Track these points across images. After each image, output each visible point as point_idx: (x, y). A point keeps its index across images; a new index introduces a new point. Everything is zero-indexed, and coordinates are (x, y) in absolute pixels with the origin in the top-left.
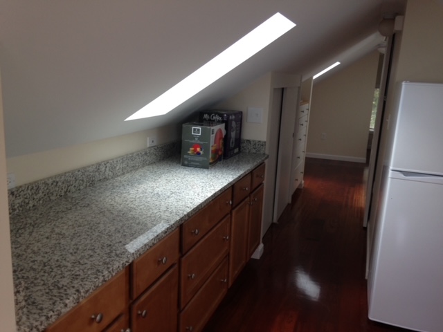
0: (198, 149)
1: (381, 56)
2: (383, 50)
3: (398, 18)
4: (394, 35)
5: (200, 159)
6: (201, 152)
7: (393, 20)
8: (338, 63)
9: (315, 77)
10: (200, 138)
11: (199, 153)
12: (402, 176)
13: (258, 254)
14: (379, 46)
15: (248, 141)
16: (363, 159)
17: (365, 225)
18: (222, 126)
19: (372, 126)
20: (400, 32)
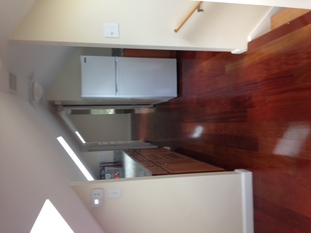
3: (56, 103)
4: (63, 105)
6: (118, 173)
9: (84, 142)
10: (111, 174)
11: (118, 174)
12: (118, 92)
13: (168, 148)
14: (67, 114)
15: (114, 159)
16: (129, 115)
17: (152, 106)
18: (106, 168)
19: (111, 111)
20: (62, 102)
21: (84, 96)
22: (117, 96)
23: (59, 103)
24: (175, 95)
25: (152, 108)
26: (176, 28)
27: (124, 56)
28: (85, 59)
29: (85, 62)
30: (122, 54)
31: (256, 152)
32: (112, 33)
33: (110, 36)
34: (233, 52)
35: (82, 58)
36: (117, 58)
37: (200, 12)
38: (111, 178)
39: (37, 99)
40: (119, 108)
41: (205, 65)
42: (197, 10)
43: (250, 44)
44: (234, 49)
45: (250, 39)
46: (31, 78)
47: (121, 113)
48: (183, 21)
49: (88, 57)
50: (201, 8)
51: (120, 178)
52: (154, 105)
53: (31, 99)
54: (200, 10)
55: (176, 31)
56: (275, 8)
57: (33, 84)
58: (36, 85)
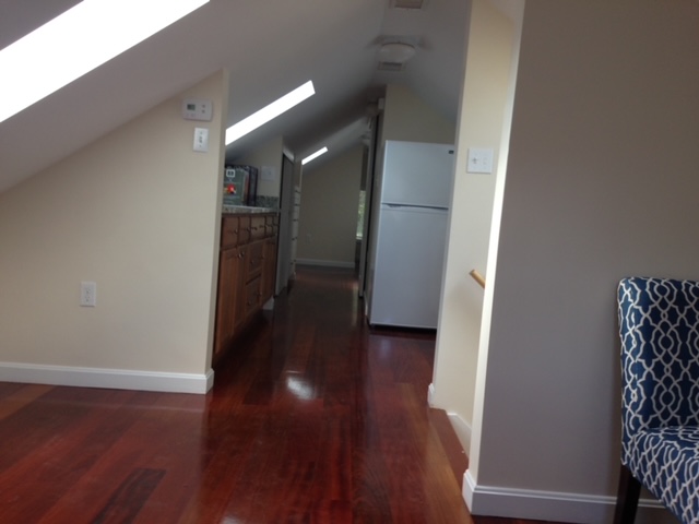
0: (232, 189)
1: (366, 150)
2: (368, 142)
4: (378, 117)
5: (234, 197)
6: (235, 192)
7: (377, 103)
8: (324, 150)
10: (234, 180)
11: (232, 193)
12: (388, 207)
14: (363, 137)
15: (263, 197)
19: (359, 235)
21: (387, 143)
22: (381, 206)
23: (380, 107)
24: (373, 321)
32: (475, 160)
33: (472, 157)
34: (431, 387)
38: (226, 179)
45: (451, 414)
51: (225, 195)
55: (472, 273)
58: (409, 51)
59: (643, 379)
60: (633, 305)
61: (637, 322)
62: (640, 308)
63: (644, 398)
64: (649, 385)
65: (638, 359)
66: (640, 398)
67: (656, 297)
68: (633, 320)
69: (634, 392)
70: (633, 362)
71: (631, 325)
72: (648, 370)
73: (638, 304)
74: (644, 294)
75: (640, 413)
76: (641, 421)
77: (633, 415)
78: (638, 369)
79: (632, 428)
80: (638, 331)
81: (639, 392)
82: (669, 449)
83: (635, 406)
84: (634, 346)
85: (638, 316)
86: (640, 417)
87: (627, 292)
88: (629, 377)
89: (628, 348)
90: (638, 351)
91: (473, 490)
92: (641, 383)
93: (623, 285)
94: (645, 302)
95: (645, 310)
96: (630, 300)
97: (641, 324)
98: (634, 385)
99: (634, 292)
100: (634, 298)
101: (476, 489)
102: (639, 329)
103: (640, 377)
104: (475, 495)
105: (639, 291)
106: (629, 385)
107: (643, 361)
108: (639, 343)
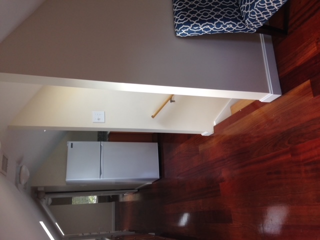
1: (56, 202)
3: (39, 189)
8: (56, 223)
9: (64, 235)
12: (102, 175)
13: (154, 234)
16: (113, 204)
17: (137, 191)
20: (45, 187)
21: (68, 179)
22: (101, 179)
23: (42, 189)
25: (136, 193)
26: (153, 114)
27: (109, 141)
28: (72, 144)
29: (72, 147)
30: (108, 139)
31: (231, 224)
32: (98, 119)
33: (97, 121)
34: (203, 135)
35: (69, 143)
36: (102, 142)
37: (173, 103)
39: (23, 182)
40: (102, 194)
41: (182, 147)
42: (169, 101)
43: (215, 127)
44: (203, 132)
45: (215, 124)
46: (19, 162)
47: (105, 202)
48: (158, 109)
49: (74, 143)
50: (172, 100)
52: (139, 190)
53: (17, 183)
54: (171, 101)
55: (153, 117)
56: (233, 99)
57: (21, 167)
58: (24, 169)
59: (223, 22)
60: (190, 28)
61: (198, 26)
62: (192, 25)
63: (231, 22)
64: (225, 20)
65: (214, 25)
66: (231, 23)
67: (186, 19)
68: (197, 28)
69: (228, 26)
70: (215, 27)
71: (199, 29)
72: (219, 20)
73: (190, 26)
74: (185, 24)
75: (237, 24)
76: (240, 23)
77: (238, 26)
78: (218, 25)
79: (243, 27)
80: (202, 25)
81: (228, 24)
82: (259, 5)
83: (234, 26)
84: (208, 27)
85: (195, 26)
86: (238, 23)
87: (184, 31)
88: (222, 29)
89: (209, 29)
90: (211, 25)
91: (272, 95)
92: (225, 23)
93: (180, 33)
94: (189, 23)
95: (193, 23)
96: (187, 30)
97: (199, 24)
98: (225, 26)
99: (184, 28)
100: (187, 28)
101: (272, 93)
102: (201, 25)
103: (222, 24)
104: (274, 94)
105: (184, 26)
106: (224, 29)
107: (215, 23)
108: (207, 25)
